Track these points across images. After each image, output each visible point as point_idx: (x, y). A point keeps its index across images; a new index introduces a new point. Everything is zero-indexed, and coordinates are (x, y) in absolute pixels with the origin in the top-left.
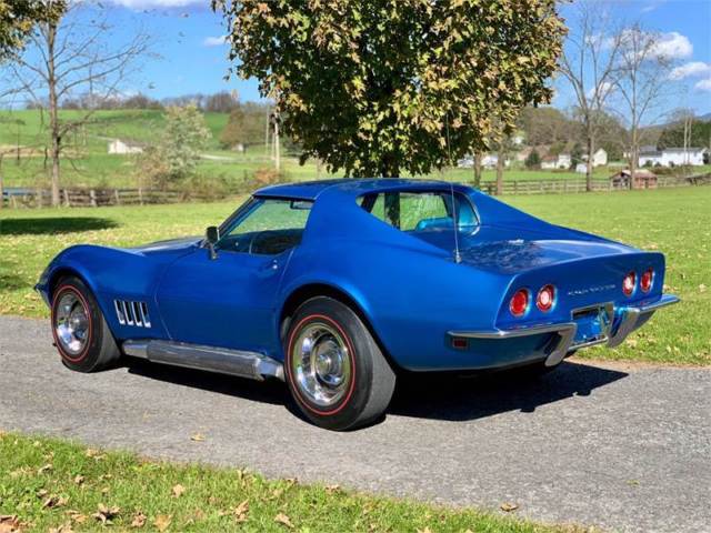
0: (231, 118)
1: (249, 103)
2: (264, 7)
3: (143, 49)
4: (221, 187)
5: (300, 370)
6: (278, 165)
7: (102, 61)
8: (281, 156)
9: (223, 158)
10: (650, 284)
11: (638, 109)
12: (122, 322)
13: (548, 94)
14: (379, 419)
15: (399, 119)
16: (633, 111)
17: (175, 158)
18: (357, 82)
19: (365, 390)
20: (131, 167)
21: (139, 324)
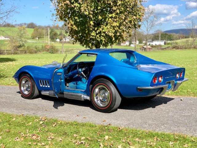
0: (34, 30)
1: (39, 26)
2: (68, 2)
3: (14, 10)
4: (35, 50)
5: (95, 98)
6: (49, 44)
7: (2, 14)
8: (50, 41)
9: (32, 41)
10: (182, 75)
11: (149, 30)
12: (41, 86)
13: (139, 26)
14: (116, 110)
15: (102, 32)
16: (147, 30)
17: (19, 41)
18: (92, 23)
19: (114, 103)
20: (7, 44)
21: (46, 86)
